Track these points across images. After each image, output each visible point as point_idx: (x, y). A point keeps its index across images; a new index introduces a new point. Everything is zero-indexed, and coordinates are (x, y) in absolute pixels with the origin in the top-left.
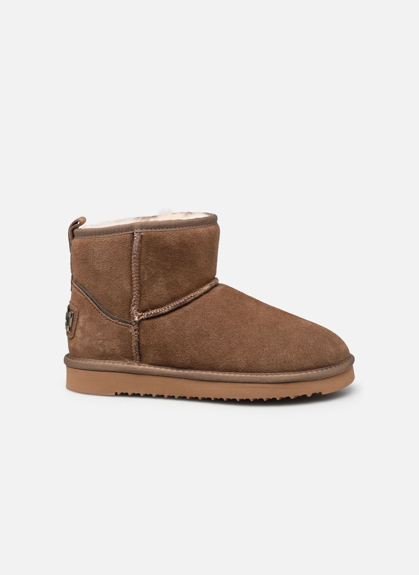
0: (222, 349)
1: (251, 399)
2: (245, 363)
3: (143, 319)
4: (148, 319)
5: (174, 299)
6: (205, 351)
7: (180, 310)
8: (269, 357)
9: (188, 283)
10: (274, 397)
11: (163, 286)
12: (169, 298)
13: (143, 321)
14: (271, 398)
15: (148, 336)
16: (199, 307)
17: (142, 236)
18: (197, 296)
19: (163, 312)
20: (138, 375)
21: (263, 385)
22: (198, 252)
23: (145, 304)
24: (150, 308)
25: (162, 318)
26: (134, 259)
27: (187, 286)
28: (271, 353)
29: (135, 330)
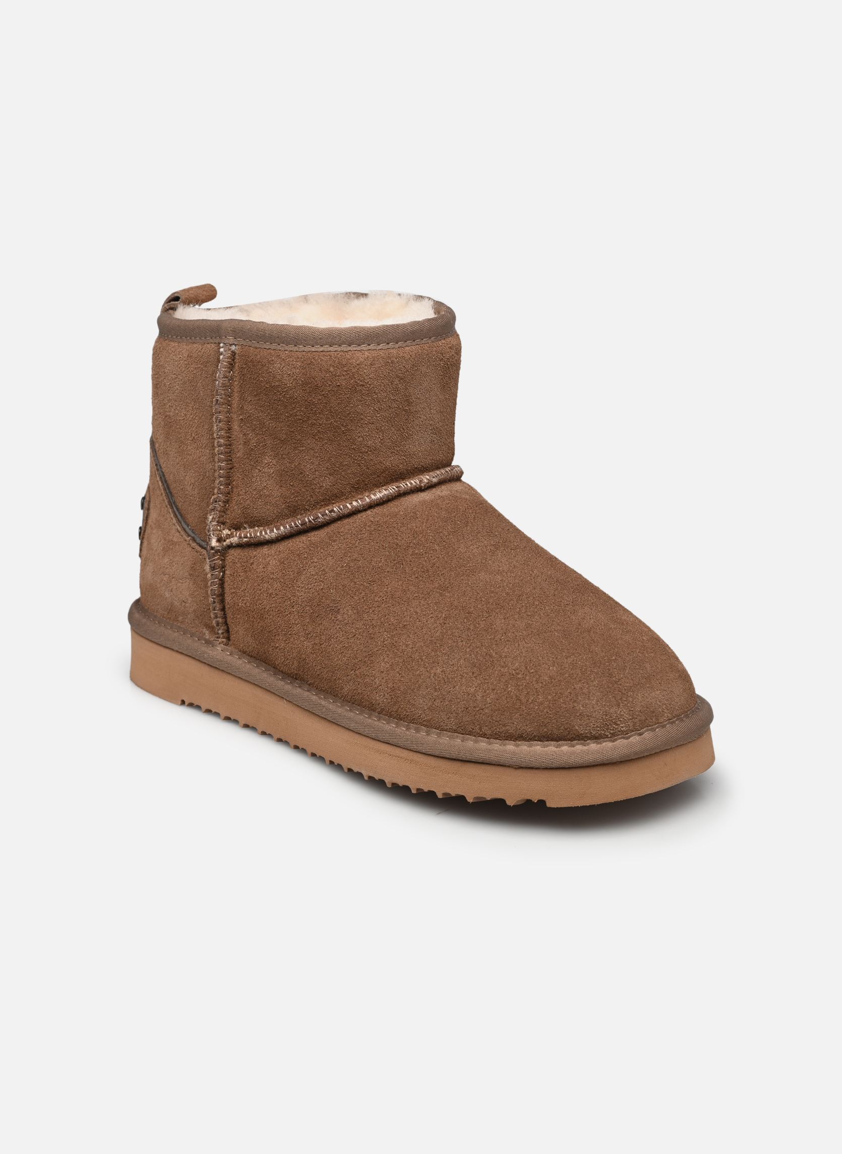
0: (354, 649)
1: (388, 782)
2: (388, 694)
3: (230, 547)
4: (240, 546)
5: (294, 511)
6: (323, 646)
7: (303, 538)
8: (436, 690)
9: (329, 477)
10: (432, 790)
11: (273, 477)
12: (283, 507)
13: (232, 551)
14: (426, 790)
15: (235, 587)
16: (342, 538)
17: (234, 353)
18: (346, 512)
19: (267, 536)
20: (217, 672)
21: (411, 755)
22: (352, 407)
23: (235, 511)
24: (246, 523)
25: (265, 550)
26: (215, 405)
27: (327, 483)
28: (443, 682)
29: (213, 568)
